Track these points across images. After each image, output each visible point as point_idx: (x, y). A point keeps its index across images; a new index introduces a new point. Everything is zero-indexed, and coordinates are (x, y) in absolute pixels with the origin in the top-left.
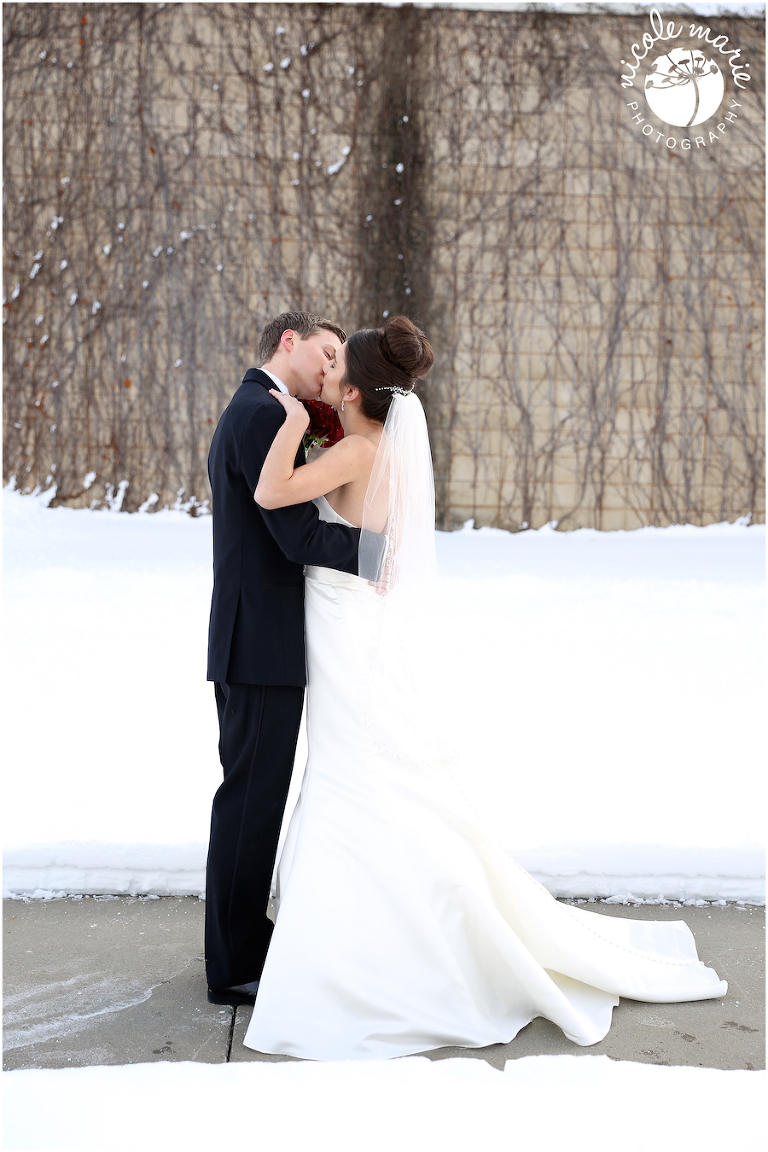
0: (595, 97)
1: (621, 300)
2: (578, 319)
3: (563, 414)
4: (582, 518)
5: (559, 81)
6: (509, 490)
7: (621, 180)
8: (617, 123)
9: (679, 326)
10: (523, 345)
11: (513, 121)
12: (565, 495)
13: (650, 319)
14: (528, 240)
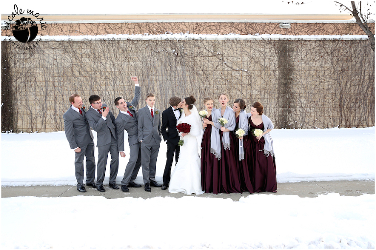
0: (40, 55)
1: (47, 90)
2: (39, 94)
3: (38, 111)
4: (43, 130)
5: (33, 53)
6: (29, 125)
7: (45, 69)
8: (44, 60)
9: (58, 95)
10: (30, 99)
11: (25, 60)
12: (39, 126)
13: (52, 94)
14: (29, 80)
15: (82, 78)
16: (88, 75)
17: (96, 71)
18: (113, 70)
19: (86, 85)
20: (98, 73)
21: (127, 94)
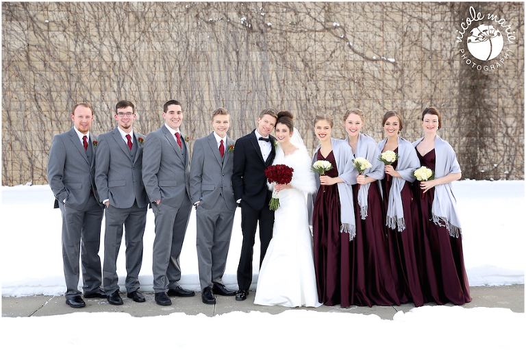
15: (50, 76)
16: (62, 68)
17: (80, 59)
18: (116, 58)
19: (59, 89)
20: (84, 65)
21: (147, 108)
